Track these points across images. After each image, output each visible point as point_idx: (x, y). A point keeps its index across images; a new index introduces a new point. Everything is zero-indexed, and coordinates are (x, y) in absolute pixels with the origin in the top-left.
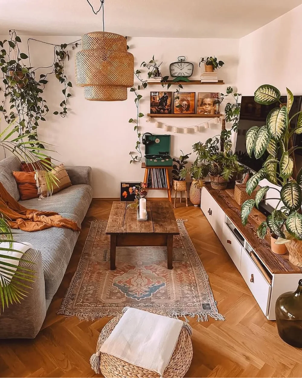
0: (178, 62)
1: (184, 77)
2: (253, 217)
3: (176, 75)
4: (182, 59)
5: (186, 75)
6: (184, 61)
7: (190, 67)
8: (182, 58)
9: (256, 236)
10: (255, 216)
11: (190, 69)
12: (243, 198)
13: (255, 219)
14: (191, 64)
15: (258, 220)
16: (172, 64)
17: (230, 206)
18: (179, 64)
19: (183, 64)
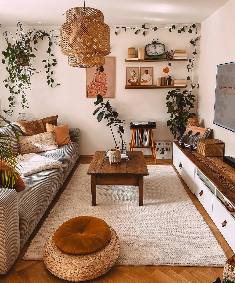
0: (152, 44)
1: (157, 55)
2: (221, 169)
3: (151, 54)
4: (155, 42)
5: (159, 54)
6: (158, 43)
7: (162, 47)
8: (155, 40)
9: (226, 185)
10: (222, 167)
11: (163, 49)
12: (207, 150)
13: (223, 170)
14: (163, 44)
15: (226, 171)
16: (147, 45)
17: (199, 159)
18: (153, 45)
19: (156, 45)
